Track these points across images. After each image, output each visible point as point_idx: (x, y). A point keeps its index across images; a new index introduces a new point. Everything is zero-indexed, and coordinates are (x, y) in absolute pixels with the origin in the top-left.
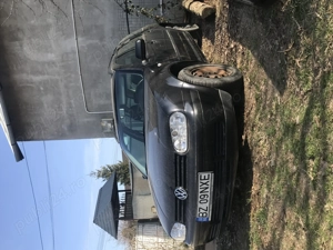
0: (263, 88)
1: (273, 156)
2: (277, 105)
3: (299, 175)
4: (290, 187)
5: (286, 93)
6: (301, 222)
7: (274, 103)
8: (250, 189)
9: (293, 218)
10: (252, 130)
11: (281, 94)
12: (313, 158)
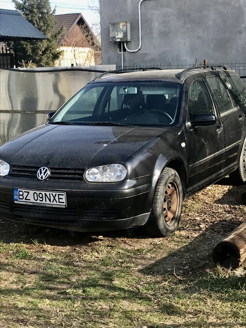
0: (149, 255)
1: (83, 264)
2: (130, 267)
3: (68, 284)
4: (57, 277)
5: (140, 275)
6: (27, 285)
7: (132, 265)
8: (48, 244)
9: (29, 280)
10: (108, 246)
11: (140, 271)
12: (84, 292)
